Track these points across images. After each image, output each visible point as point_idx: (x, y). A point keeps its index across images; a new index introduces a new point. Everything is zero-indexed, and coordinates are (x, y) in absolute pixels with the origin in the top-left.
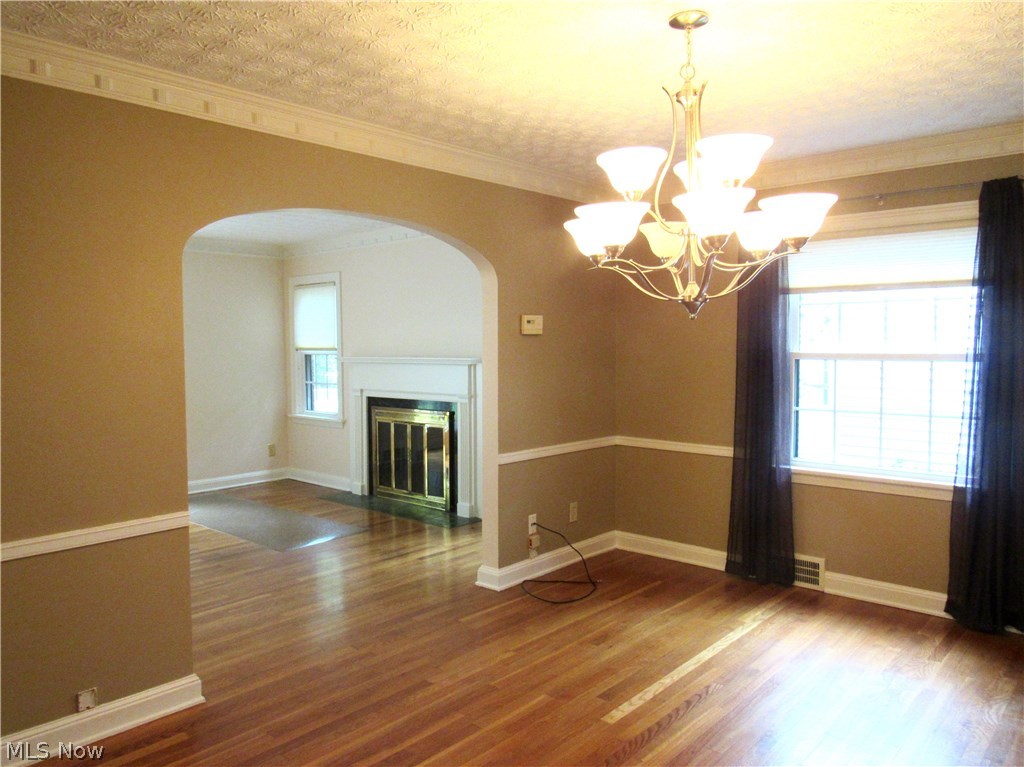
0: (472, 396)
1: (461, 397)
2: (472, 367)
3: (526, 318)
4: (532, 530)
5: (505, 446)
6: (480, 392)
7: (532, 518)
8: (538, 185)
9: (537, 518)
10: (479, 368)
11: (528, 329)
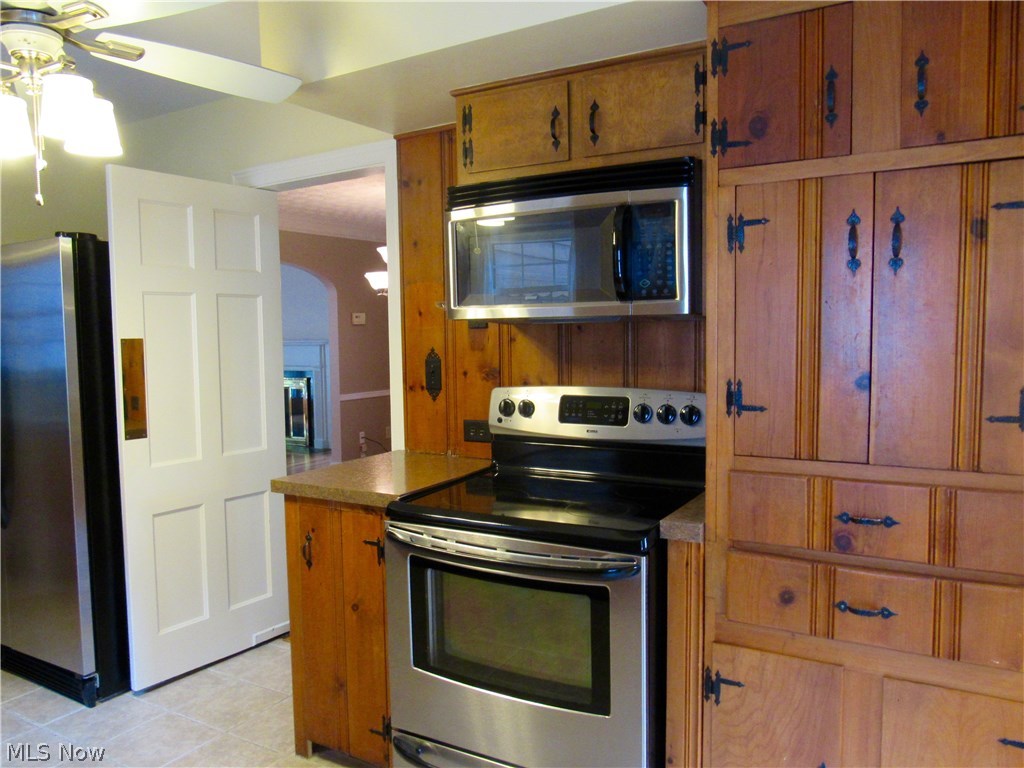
0: (323, 366)
1: (316, 367)
2: (322, 347)
3: (354, 315)
4: (362, 441)
5: (343, 391)
6: (328, 364)
7: (362, 434)
8: (361, 236)
9: (366, 433)
10: (327, 349)
11: (356, 321)
